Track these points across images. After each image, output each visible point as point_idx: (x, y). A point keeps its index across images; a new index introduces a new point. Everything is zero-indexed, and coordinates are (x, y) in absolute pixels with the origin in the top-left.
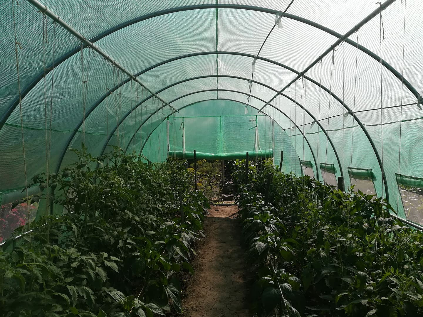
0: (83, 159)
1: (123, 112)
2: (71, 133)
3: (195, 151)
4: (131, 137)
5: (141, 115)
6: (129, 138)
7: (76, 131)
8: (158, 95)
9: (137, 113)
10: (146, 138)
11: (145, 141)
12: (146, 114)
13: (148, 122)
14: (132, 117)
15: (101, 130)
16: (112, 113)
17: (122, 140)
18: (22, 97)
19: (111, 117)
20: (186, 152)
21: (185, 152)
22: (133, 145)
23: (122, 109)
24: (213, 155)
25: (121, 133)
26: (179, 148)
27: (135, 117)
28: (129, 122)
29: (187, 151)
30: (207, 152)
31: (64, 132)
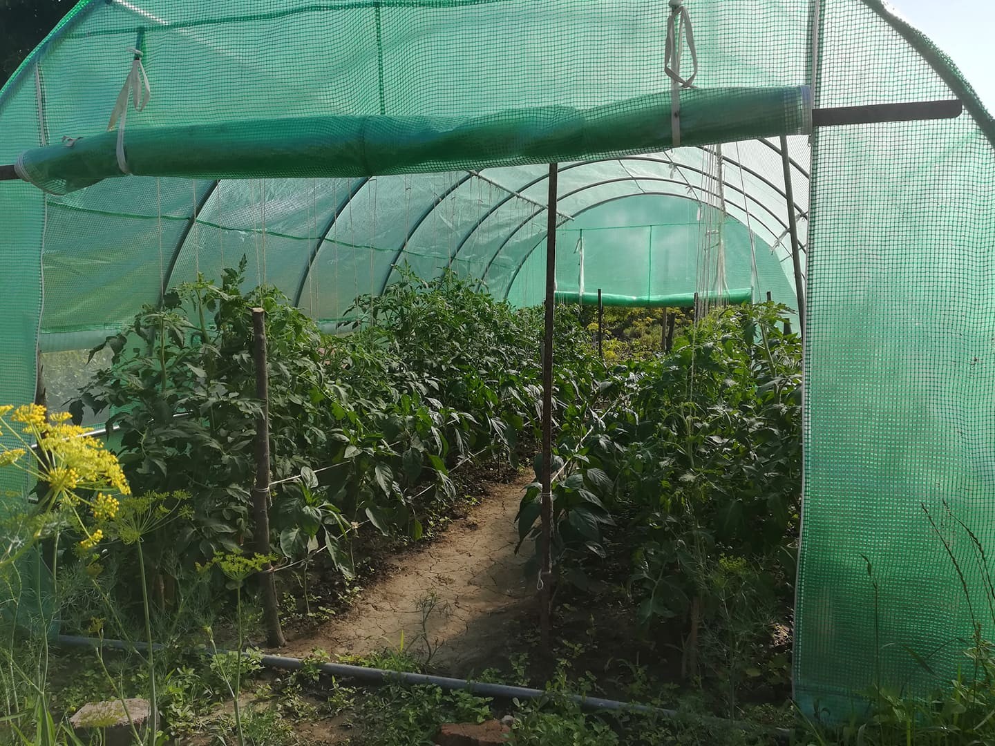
0: (407, 278)
1: (466, 222)
2: (395, 253)
3: (599, 291)
4: (486, 265)
5: (499, 227)
6: (481, 266)
7: (401, 250)
8: (521, 194)
9: (493, 223)
10: (515, 268)
11: (513, 273)
12: (508, 225)
13: (513, 240)
14: (483, 231)
15: (435, 250)
16: (450, 225)
17: (469, 269)
18: (338, 215)
19: (449, 230)
20: (586, 294)
21: (582, 292)
22: (491, 278)
23: (464, 219)
24: (634, 298)
25: (468, 257)
26: (573, 286)
27: (489, 231)
28: (480, 238)
29: (586, 291)
30: (624, 294)
31: (386, 252)
